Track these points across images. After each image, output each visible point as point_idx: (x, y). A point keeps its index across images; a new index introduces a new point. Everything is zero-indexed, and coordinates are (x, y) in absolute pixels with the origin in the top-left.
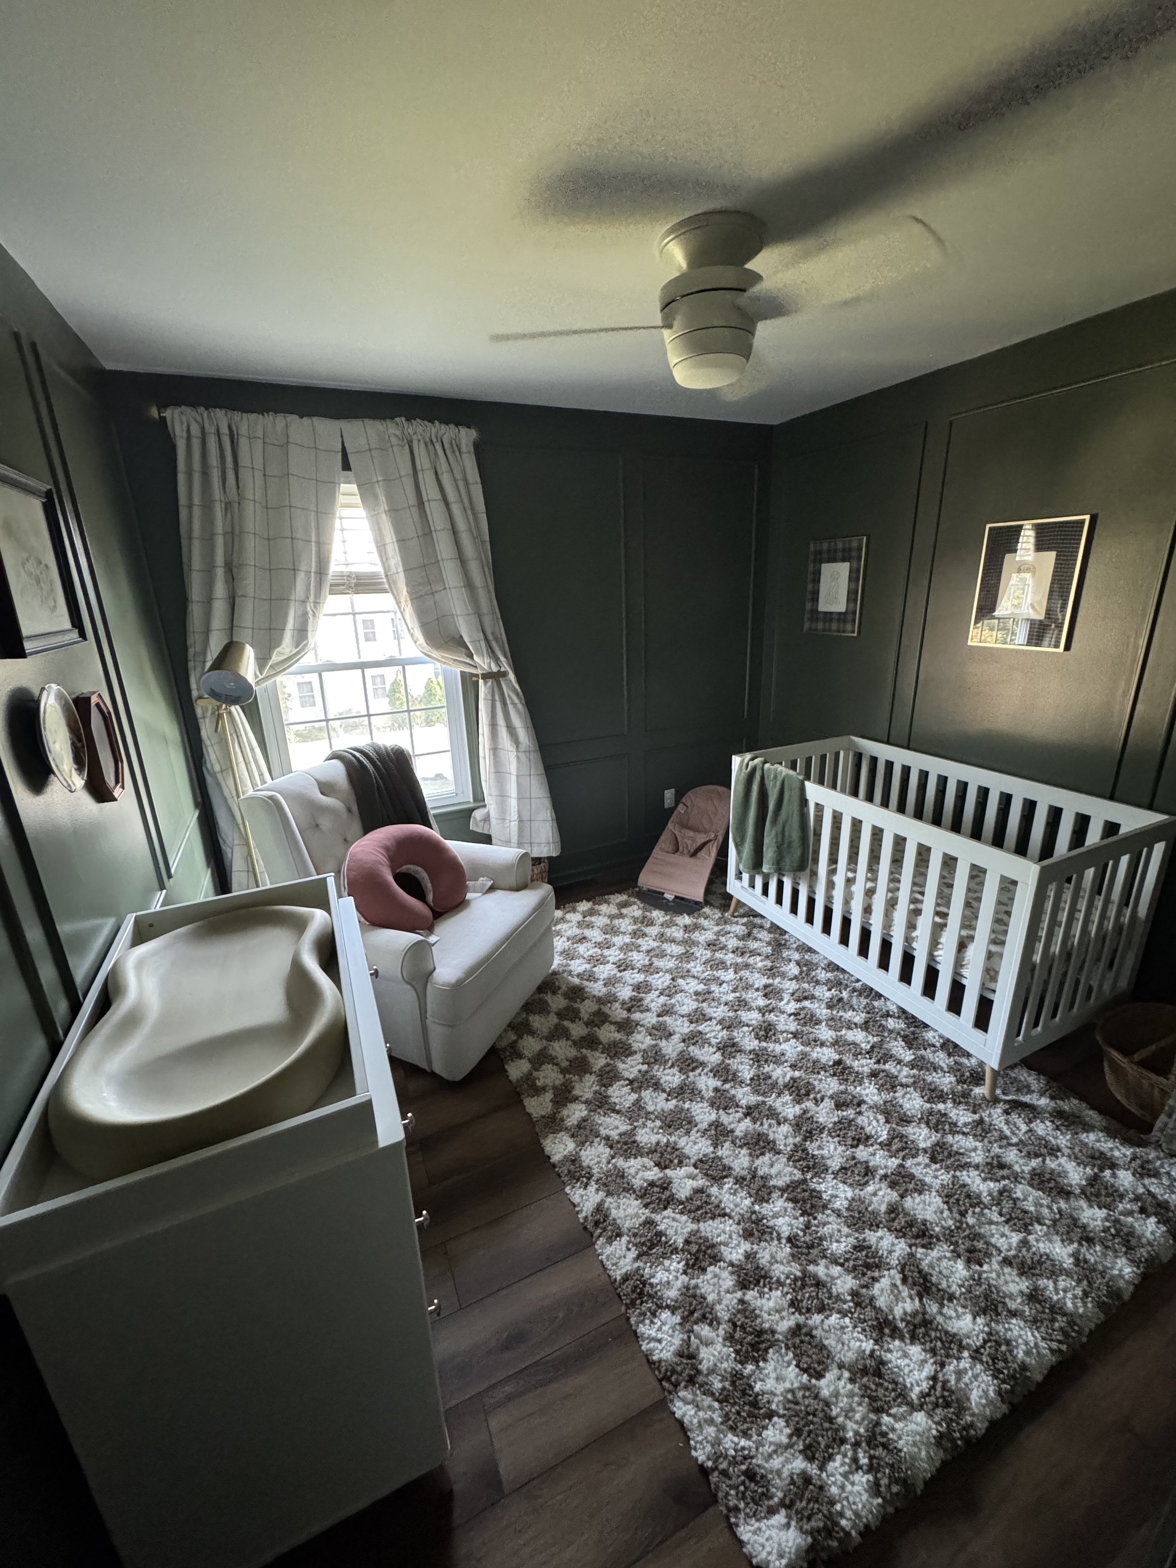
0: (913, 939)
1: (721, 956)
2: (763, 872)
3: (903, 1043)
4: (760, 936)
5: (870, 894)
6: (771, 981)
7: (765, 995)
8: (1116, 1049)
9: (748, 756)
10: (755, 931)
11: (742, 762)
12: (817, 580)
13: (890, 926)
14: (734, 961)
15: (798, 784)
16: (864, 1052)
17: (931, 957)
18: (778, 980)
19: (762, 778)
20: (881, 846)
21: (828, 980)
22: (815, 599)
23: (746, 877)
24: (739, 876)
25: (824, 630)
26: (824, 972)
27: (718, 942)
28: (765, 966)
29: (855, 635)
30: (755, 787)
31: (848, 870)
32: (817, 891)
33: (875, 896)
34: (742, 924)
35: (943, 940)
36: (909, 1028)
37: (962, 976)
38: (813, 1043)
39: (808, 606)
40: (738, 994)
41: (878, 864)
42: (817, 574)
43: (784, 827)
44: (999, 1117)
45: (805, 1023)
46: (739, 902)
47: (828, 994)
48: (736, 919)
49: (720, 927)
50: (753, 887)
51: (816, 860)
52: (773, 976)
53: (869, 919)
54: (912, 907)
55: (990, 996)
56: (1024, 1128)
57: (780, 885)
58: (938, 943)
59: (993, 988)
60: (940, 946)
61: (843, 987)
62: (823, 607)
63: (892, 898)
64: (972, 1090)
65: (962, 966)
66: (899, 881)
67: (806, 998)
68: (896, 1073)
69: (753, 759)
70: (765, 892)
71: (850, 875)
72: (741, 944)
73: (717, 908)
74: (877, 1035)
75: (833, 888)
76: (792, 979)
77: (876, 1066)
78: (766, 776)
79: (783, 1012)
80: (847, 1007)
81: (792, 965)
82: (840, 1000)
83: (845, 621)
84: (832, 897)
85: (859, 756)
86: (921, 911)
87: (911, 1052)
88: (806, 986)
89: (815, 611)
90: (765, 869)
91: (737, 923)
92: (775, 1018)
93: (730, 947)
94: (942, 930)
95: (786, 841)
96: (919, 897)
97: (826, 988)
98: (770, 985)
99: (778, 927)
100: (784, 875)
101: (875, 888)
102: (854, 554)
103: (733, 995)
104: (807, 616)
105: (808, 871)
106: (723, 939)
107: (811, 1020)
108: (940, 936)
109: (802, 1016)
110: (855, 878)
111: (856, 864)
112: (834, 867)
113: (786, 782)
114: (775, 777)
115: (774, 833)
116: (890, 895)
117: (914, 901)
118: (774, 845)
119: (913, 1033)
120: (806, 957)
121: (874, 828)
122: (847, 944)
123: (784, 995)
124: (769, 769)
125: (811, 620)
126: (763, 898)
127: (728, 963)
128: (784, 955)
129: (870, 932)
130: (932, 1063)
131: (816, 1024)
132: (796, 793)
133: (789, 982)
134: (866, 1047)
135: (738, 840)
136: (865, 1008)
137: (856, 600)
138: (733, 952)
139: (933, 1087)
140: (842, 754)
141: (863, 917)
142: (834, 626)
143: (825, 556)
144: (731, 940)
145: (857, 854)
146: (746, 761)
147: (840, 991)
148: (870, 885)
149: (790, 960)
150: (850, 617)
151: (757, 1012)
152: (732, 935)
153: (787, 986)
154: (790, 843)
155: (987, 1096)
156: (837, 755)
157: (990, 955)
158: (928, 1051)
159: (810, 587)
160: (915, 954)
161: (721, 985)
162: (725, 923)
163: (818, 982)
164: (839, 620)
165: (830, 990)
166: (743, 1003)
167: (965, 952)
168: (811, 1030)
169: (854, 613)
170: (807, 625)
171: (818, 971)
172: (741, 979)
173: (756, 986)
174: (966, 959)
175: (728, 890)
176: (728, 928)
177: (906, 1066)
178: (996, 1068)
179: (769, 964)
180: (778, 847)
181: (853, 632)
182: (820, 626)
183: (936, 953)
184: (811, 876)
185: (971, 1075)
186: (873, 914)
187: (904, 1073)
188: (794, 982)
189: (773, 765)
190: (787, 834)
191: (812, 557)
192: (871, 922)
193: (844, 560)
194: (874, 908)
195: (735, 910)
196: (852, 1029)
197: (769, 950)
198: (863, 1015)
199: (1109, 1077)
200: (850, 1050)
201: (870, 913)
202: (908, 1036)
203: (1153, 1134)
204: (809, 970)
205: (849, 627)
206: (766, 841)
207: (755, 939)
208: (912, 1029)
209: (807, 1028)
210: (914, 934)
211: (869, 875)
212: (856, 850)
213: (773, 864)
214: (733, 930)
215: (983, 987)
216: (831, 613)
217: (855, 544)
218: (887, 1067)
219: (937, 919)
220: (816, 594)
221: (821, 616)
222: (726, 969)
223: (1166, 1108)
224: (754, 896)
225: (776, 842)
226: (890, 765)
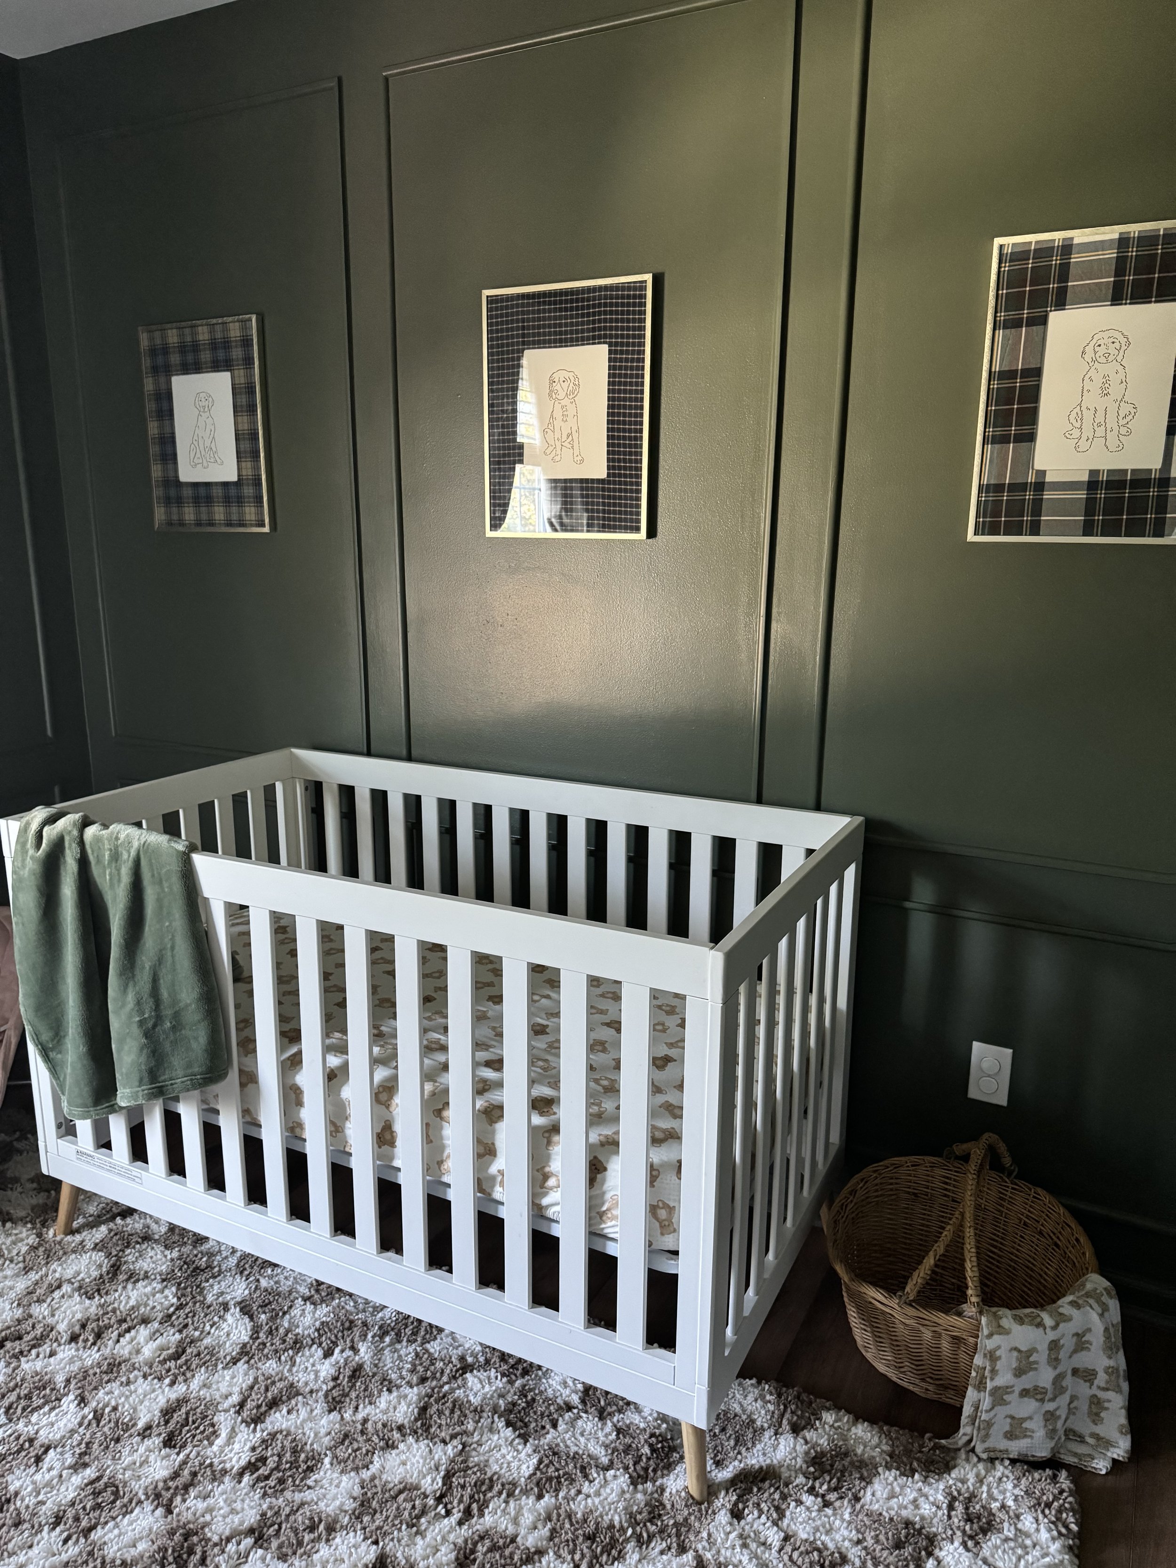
0: (493, 1178)
1: (39, 1365)
2: (121, 1108)
3: (509, 1432)
4: (144, 1265)
5: (383, 1097)
6: (180, 1389)
7: (169, 1442)
8: (875, 1284)
9: (39, 814)
10: (130, 1255)
11: (24, 831)
12: (166, 413)
13: (440, 1163)
14: (75, 1368)
15: (174, 866)
16: (431, 1502)
17: (538, 1212)
18: (200, 1377)
19: (83, 862)
20: (392, 973)
21: (323, 1329)
22: (169, 456)
23: (84, 1127)
24: (67, 1129)
25: (199, 524)
26: (309, 1307)
27: (26, 1326)
28: (162, 1349)
29: (266, 529)
30: (68, 891)
31: (328, 1049)
32: (263, 1119)
33: (397, 1100)
34: (96, 1247)
35: (555, 1166)
36: (511, 1382)
37: (605, 1237)
38: (307, 1537)
39: (156, 471)
40: (90, 1473)
41: (394, 1017)
42: (165, 399)
43: (155, 980)
44: (728, 1534)
45: (281, 1481)
46: (77, 1192)
47: (326, 1369)
48: (78, 1238)
49: (33, 1276)
50: (108, 1145)
51: (248, 1044)
52: (185, 1373)
53: (392, 1158)
54: (480, 1104)
55: (666, 1266)
56: (774, 1537)
57: (172, 1124)
58: (546, 1177)
59: (672, 1248)
60: (551, 1182)
61: (357, 1332)
62: (187, 473)
63: (433, 1094)
64: (662, 1489)
65: (601, 1215)
66: (444, 1048)
67: (274, 1404)
68: (511, 1530)
69: (52, 820)
70: (139, 1152)
71: (334, 1061)
72: (92, 1307)
73: (23, 1221)
74: (453, 1437)
75: (300, 1103)
76: (235, 1361)
77: (464, 1531)
78: (91, 858)
79: (218, 1475)
80: (373, 1387)
81: (233, 1318)
82: (357, 1372)
83: (240, 501)
84: (300, 1125)
85: (316, 789)
86: (501, 1108)
87: (529, 1448)
88: (270, 1366)
89: (172, 482)
90: (124, 1097)
91: (80, 1248)
92: (201, 1505)
93: (62, 1327)
94: (549, 1143)
95: (168, 1012)
96: (489, 1074)
97: (320, 1353)
98: (181, 1402)
99: (184, 1232)
100: (177, 1099)
101: (395, 1078)
102: (237, 353)
103: (77, 1480)
104: (157, 492)
105: (233, 1076)
106: (39, 1311)
107: (294, 1464)
108: (547, 1158)
109: (271, 1463)
110: (345, 1067)
111: (344, 1031)
112: (294, 1050)
113: (144, 863)
114: (116, 856)
115: (131, 997)
116: (429, 1087)
117: (482, 1088)
118: (136, 1031)
119: (523, 1393)
120: (264, 1283)
121: (372, 935)
122: (351, 1233)
123: (220, 1418)
124: (97, 839)
125: (167, 501)
126: (137, 1169)
127: (60, 1379)
128: (210, 1298)
129: (398, 1187)
130: (575, 1457)
131: (310, 1469)
132: (175, 885)
133: (228, 1374)
134: (432, 1484)
135: (45, 1037)
136: (413, 1371)
137: (255, 455)
138: (74, 1338)
139: (590, 1528)
140: (279, 787)
141: (377, 1157)
142: (219, 512)
143: (175, 359)
144: (65, 1304)
145: (343, 1004)
146: (34, 827)
147: (353, 1348)
148: (381, 1074)
149: (226, 1307)
150: (248, 491)
151: (148, 1507)
152: (66, 1288)
153: (224, 1388)
154: (177, 1015)
155: (695, 1492)
156: (270, 791)
157: (654, 1174)
158: (562, 1427)
159: (153, 428)
160: (503, 1213)
161: (38, 1460)
162: (49, 1256)
163: (298, 1345)
164: (227, 501)
165: (328, 1354)
166: (108, 1496)
167: (604, 1181)
168: (298, 1497)
169: (257, 482)
170: (159, 514)
171: (296, 1312)
172: (98, 1417)
173: (141, 1424)
174: (608, 1196)
175: (45, 1171)
176: (57, 1270)
177: (526, 1492)
178: (703, 1425)
179: (172, 1337)
180: (148, 1034)
181: (263, 525)
182: (189, 514)
183: (545, 1201)
184: (243, 1085)
185: (653, 1450)
186: (398, 1143)
187: (527, 1519)
188: (241, 1366)
189: (106, 826)
190: (165, 994)
191: (146, 363)
192: (397, 1163)
193: (216, 366)
194: (398, 1128)
195: (70, 1218)
196: (394, 1447)
197: (170, 1297)
198: (413, 1394)
199: (861, 1334)
200: (399, 1514)
201: (392, 1143)
202: (514, 1404)
203: (962, 1431)
204: (273, 1318)
205: (250, 513)
206: (115, 1024)
207: (133, 1277)
208: (518, 1383)
209: (288, 1494)
210: (493, 1169)
211: (376, 1050)
212: (337, 997)
213: (141, 1082)
214: (69, 1273)
215: (652, 1250)
216: (208, 485)
217: (235, 331)
218: (488, 1520)
219: (538, 1120)
220: (168, 442)
221: (187, 493)
222: (54, 1400)
223: (974, 1374)
224: (112, 1169)
225: (141, 1023)
226: (380, 798)
